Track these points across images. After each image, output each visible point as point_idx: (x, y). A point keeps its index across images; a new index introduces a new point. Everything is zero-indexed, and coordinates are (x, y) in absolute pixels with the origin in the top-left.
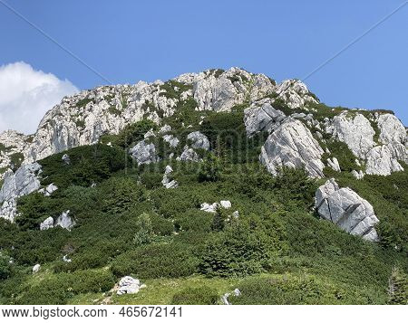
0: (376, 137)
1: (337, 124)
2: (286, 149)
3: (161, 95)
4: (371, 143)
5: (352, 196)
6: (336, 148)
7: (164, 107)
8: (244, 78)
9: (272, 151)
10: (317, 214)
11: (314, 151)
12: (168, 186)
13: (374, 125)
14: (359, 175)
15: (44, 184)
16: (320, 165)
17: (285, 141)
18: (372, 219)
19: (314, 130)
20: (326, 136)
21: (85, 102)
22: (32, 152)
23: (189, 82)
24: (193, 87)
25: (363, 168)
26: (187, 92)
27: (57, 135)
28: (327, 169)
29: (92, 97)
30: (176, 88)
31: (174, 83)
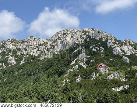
0: (128, 49)
1: (123, 47)
2: (117, 51)
4: (128, 50)
5: (127, 58)
6: (123, 51)
7: (84, 37)
9: (115, 51)
10: (122, 60)
11: (120, 51)
12: (103, 56)
13: (128, 47)
14: (126, 55)
15: (87, 56)
17: (116, 50)
18: (129, 61)
19: (120, 48)
20: (122, 49)
21: (64, 34)
22: (57, 45)
23: (86, 31)
24: (88, 32)
25: (127, 54)
26: (87, 33)
27: (62, 42)
28: (122, 54)
29: (64, 32)
30: (85, 32)
31: (84, 31)
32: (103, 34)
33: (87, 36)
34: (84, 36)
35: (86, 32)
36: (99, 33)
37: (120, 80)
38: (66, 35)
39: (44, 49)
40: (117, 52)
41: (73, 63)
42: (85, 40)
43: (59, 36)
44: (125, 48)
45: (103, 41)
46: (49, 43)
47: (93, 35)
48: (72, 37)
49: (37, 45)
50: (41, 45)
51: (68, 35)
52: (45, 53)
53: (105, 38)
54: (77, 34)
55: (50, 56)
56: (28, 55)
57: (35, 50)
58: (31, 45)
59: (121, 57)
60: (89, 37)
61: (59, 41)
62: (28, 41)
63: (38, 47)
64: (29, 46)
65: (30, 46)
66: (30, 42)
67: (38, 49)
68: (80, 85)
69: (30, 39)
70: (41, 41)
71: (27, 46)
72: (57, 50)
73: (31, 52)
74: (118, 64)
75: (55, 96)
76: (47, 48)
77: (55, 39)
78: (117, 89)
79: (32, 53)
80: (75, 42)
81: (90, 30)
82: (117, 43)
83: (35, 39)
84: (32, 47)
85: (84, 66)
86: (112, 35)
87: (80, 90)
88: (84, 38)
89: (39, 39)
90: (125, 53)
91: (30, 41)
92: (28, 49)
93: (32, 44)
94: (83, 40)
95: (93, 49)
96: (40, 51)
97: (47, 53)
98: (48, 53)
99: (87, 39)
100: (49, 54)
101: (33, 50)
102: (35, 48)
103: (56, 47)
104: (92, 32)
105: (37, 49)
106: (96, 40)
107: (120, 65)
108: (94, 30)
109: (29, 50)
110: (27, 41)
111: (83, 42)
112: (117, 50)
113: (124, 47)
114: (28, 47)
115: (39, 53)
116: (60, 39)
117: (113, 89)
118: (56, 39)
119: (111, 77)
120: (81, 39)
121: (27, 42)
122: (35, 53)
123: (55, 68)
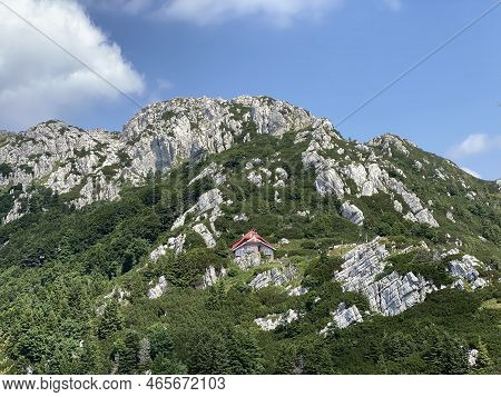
0: (367, 177)
1: (350, 169)
2: (327, 183)
3: (231, 118)
4: (365, 179)
5: (355, 208)
6: (349, 182)
7: (234, 127)
8: (290, 111)
9: (321, 183)
10: (341, 214)
11: (340, 184)
12: (278, 201)
13: (367, 170)
14: (358, 196)
15: (225, 200)
16: (342, 191)
17: (327, 179)
18: (362, 218)
19: (339, 173)
20: (345, 176)
21: (168, 115)
22: (138, 155)
23: (246, 104)
24: (251, 110)
25: (361, 192)
26: (247, 115)
27: (157, 143)
28: (346, 194)
29: (169, 109)
30: (238, 110)
31: (236, 106)
32: (298, 120)
33: (244, 124)
34: (235, 124)
35: (245, 110)
36: (283, 113)
37: (286, 293)
38: (173, 119)
39: (94, 168)
40: (327, 188)
41: (180, 222)
42: (238, 139)
43: (150, 121)
44: (357, 172)
45: (296, 142)
46: (116, 145)
47: (267, 121)
48: (193, 126)
49: (72, 154)
50: (84, 153)
51: (179, 121)
52: (94, 181)
53: (304, 134)
54: (211, 118)
55: (112, 193)
56: (33, 188)
57: (61, 172)
58: (48, 154)
59: (338, 205)
60: (250, 127)
61: (147, 141)
62: (38, 139)
63: (72, 161)
64: (39, 155)
65: (43, 157)
66: (44, 143)
67: (73, 166)
68: (159, 310)
69: (47, 130)
70: (85, 136)
71: (35, 157)
72: (140, 172)
73: (46, 177)
74: (320, 230)
75: (61, 349)
76: (105, 164)
77: (135, 133)
78: (270, 321)
79: (49, 184)
80: (201, 144)
81: (257, 104)
82: (340, 151)
83: (62, 131)
84: (52, 159)
85: (208, 238)
86: (327, 122)
87: (154, 326)
88: (233, 132)
89: (80, 130)
90: (354, 192)
91: (44, 139)
92: (35, 169)
93: (53, 149)
94: (229, 138)
95: (251, 176)
96: (78, 174)
97: (103, 181)
98: (108, 183)
99: (244, 134)
100: (110, 186)
101: (55, 169)
102: (63, 166)
103: (135, 162)
104: (261, 109)
105: (68, 167)
106: (273, 141)
107: (328, 233)
108: (270, 102)
109: (39, 172)
110: (33, 139)
111: (228, 146)
112: (331, 178)
113: (353, 169)
114: (37, 161)
115: (74, 181)
116: (151, 133)
117: (259, 321)
118: (138, 131)
119: (261, 282)
120: (223, 135)
121: (35, 142)
122: (60, 183)
123: (114, 241)
